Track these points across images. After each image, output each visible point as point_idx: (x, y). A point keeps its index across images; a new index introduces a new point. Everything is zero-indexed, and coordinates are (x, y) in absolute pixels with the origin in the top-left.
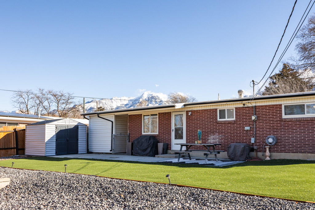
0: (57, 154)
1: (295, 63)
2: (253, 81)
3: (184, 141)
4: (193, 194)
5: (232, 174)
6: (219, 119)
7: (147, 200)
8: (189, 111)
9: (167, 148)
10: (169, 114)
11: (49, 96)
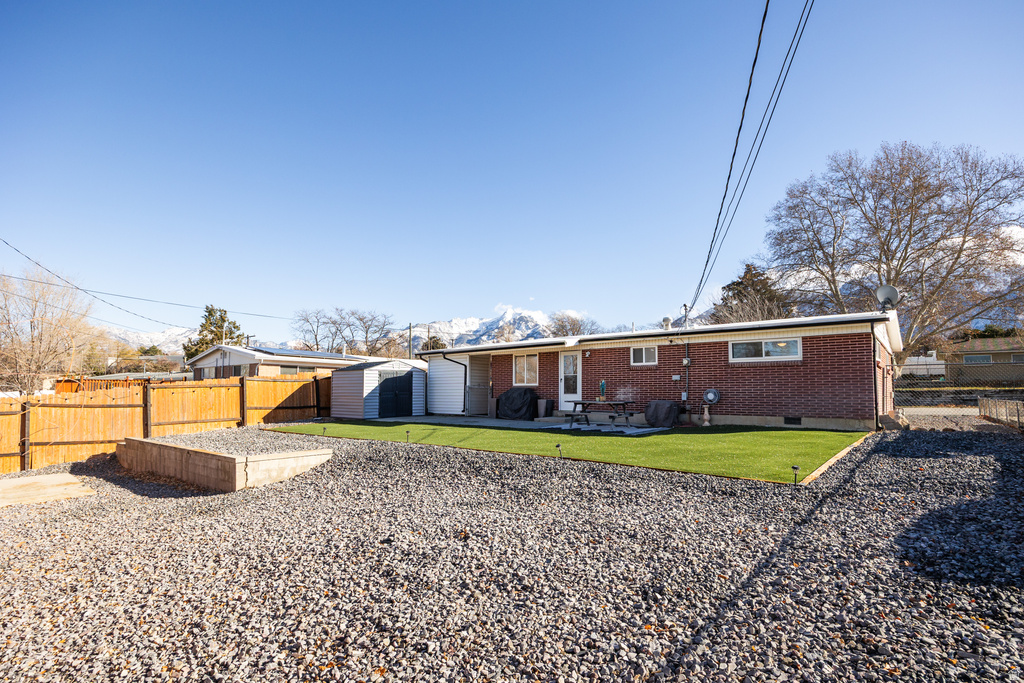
0: (381, 415)
1: (764, 265)
2: (685, 305)
3: (578, 397)
4: (594, 470)
5: (649, 445)
6: (632, 364)
7: (531, 477)
8: (587, 351)
9: (552, 407)
10: (556, 355)
11: (352, 320)
